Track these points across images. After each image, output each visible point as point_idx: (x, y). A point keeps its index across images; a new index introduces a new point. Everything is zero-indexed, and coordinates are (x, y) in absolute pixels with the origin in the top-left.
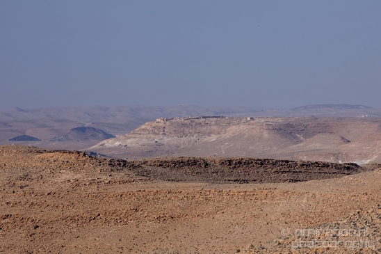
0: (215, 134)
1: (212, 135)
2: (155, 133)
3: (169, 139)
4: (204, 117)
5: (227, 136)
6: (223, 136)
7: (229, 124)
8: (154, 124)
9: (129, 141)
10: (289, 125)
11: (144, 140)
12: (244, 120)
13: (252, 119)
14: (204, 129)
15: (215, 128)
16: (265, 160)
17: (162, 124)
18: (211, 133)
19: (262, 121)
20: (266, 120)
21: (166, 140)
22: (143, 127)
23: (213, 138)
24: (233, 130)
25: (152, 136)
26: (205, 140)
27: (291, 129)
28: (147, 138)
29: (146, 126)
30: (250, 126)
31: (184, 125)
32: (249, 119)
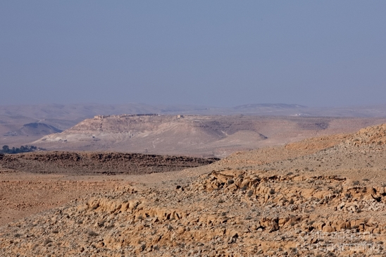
0: (148, 130)
1: (145, 131)
2: (93, 130)
3: (106, 134)
4: (138, 115)
5: (159, 132)
6: (155, 132)
7: (161, 121)
8: (92, 121)
9: (69, 136)
10: (216, 123)
11: (82, 135)
12: (175, 118)
13: (182, 116)
14: (138, 125)
15: (148, 124)
16: (133, 155)
17: (99, 121)
18: (144, 129)
19: (191, 118)
20: (195, 118)
21: (103, 135)
22: (82, 123)
23: (146, 134)
24: (164, 126)
25: (90, 132)
26: (139, 135)
27: (217, 126)
28: (85, 134)
29: (85, 122)
30: (179, 123)
31: (120, 122)
32: (179, 117)
